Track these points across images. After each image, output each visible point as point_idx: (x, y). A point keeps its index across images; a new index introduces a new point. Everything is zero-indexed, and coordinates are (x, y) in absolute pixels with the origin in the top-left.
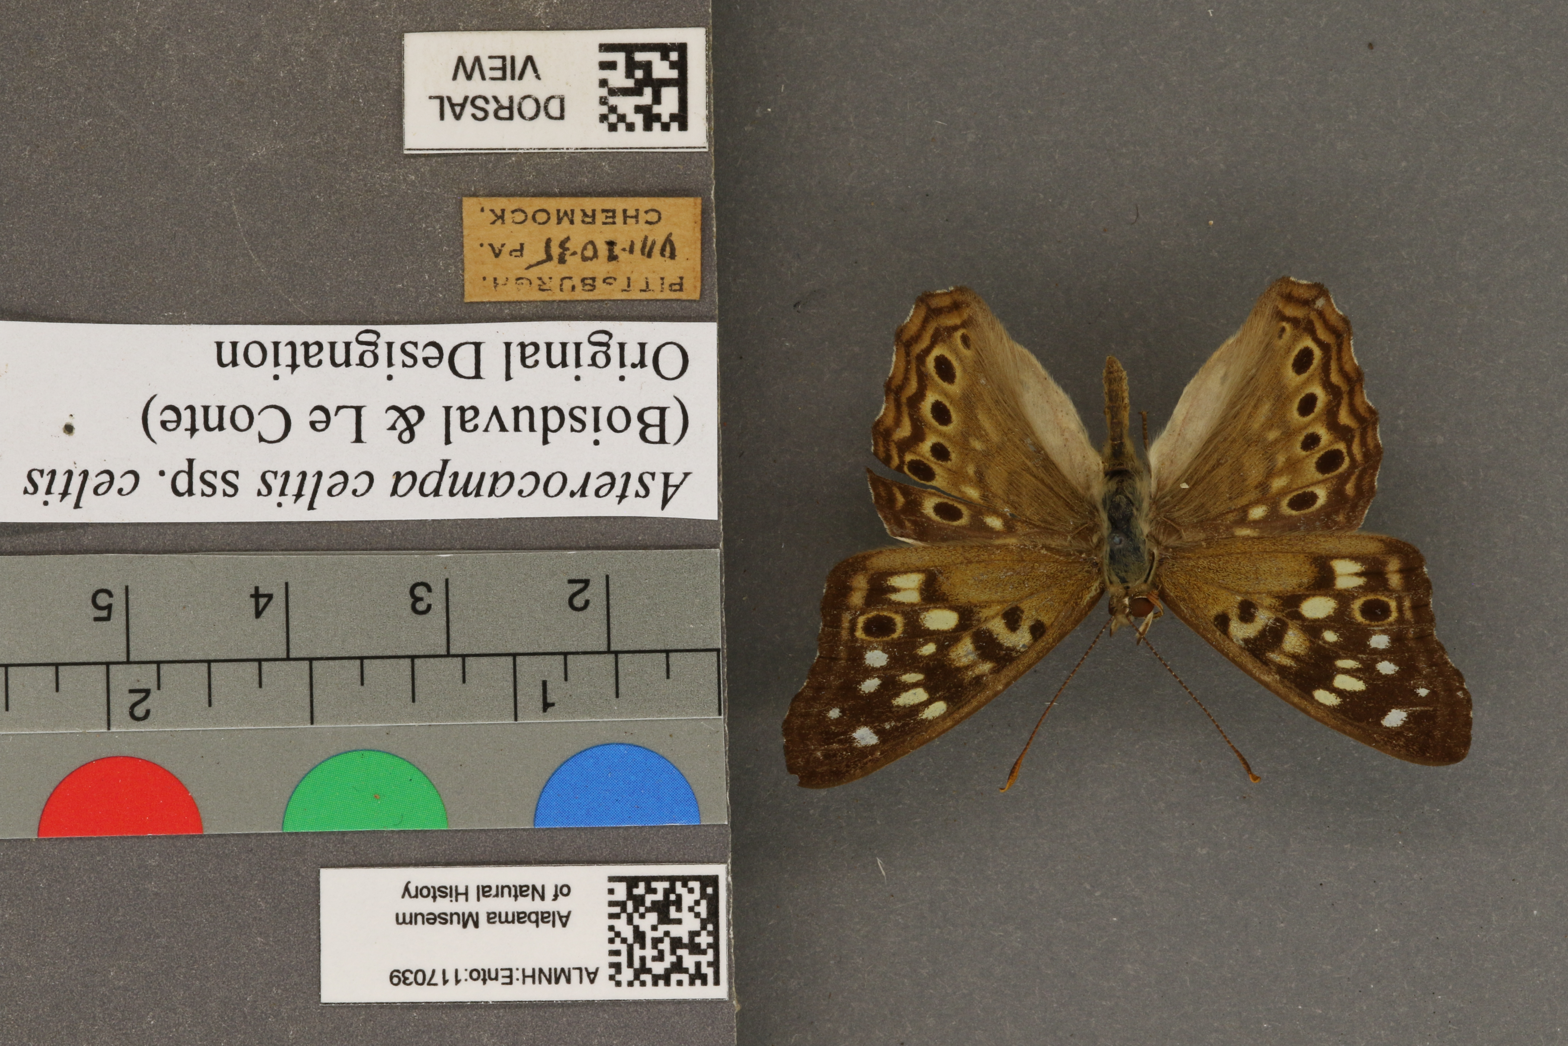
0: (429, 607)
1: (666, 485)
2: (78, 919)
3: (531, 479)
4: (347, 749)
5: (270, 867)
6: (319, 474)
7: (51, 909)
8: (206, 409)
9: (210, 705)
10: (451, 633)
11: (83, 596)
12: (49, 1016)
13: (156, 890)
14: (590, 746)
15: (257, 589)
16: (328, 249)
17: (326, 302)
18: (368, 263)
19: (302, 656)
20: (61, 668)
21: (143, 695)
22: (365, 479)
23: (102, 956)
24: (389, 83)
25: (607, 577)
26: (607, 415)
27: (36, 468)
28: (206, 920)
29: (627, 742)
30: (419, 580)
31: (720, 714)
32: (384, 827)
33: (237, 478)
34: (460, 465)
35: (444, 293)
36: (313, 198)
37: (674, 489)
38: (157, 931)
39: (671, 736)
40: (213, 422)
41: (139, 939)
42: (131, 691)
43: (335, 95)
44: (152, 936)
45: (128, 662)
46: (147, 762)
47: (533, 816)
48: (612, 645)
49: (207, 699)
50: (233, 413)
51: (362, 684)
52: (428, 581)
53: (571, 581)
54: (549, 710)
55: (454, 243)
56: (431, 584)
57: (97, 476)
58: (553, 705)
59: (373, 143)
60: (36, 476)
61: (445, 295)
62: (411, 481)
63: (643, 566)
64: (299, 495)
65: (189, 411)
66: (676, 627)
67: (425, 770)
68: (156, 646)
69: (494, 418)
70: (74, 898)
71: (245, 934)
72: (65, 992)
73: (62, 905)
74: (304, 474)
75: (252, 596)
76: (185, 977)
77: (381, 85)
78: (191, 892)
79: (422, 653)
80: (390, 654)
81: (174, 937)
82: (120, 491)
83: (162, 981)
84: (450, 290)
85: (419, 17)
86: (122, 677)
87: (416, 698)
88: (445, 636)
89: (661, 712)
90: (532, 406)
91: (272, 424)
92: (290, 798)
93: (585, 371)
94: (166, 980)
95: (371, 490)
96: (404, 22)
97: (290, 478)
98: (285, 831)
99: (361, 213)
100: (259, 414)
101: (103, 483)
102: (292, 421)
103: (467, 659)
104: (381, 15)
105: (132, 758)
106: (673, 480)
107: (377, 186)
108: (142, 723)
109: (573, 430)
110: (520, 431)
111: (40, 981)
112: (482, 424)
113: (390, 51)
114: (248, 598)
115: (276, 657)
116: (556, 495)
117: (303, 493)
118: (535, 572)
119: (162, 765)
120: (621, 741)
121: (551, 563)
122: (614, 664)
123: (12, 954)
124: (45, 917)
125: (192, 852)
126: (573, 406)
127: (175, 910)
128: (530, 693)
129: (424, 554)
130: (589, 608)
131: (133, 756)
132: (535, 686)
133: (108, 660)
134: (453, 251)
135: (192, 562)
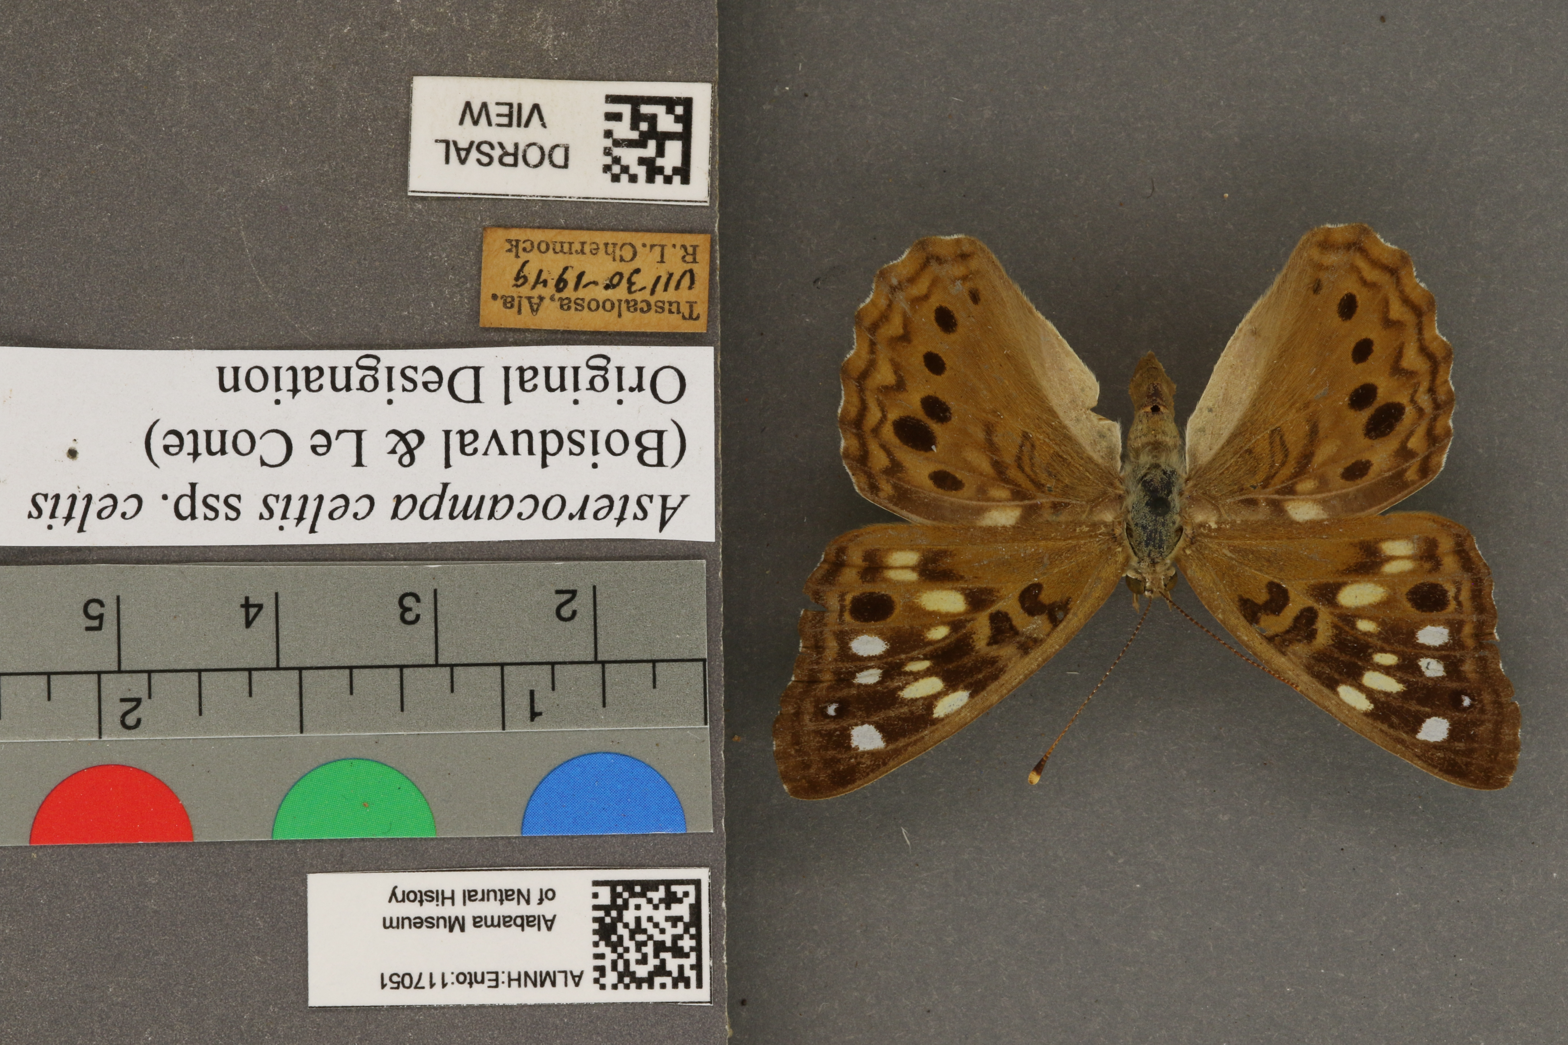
0: (418, 617)
1: (664, 508)
2: (77, 935)
3: (530, 502)
4: (337, 757)
5: (268, 886)
6: (321, 498)
7: (51, 925)
8: (208, 433)
9: (200, 714)
10: (439, 643)
11: (75, 606)
12: (47, 1031)
13: (156, 908)
14: (578, 755)
15: (247, 599)
16: (334, 276)
17: (332, 328)
18: (374, 291)
19: (291, 665)
20: (53, 677)
21: (134, 704)
22: (366, 502)
23: (101, 972)
24: (397, 112)
25: (594, 587)
26: (605, 438)
27: (40, 492)
28: (205, 938)
29: (613, 751)
30: (408, 590)
31: (706, 724)
32: (373, 835)
33: (240, 501)
34: (460, 488)
35: (449, 321)
36: (321, 225)
37: (672, 511)
38: (156, 948)
39: (657, 745)
40: (216, 446)
41: (138, 956)
42: (122, 700)
43: (344, 124)
44: (151, 953)
45: (119, 671)
46: (139, 770)
47: (521, 825)
48: (599, 655)
49: (198, 708)
50: (235, 437)
51: (351, 693)
52: (416, 591)
53: (558, 592)
54: (537, 719)
55: (459, 272)
56: (420, 595)
57: (100, 500)
58: (540, 714)
59: (381, 171)
60: (40, 500)
61: (450, 324)
62: (412, 504)
63: (630, 577)
64: (300, 519)
65: (191, 436)
66: (662, 636)
67: (414, 778)
68: (147, 655)
69: (493, 441)
70: (74, 914)
71: (243, 952)
72: (63, 1007)
73: (62, 921)
74: (305, 498)
75: (242, 606)
76: (183, 994)
77: (389, 114)
78: (190, 910)
79: (411, 663)
80: (379, 664)
81: (172, 954)
82: (123, 515)
83: (160, 998)
84: (455, 318)
85: (428, 48)
86: (115, 687)
87: (405, 707)
88: (433, 646)
89: (647, 721)
90: (531, 430)
91: (273, 448)
92: (280, 806)
93: (584, 395)
94: (164, 997)
95: (372, 514)
96: (413, 52)
97: (292, 502)
98: (274, 839)
99: (368, 241)
100: (261, 438)
101: (106, 507)
102: (293, 446)
103: (455, 669)
104: (391, 45)
105: (123, 766)
106: (671, 503)
107: (384, 214)
108: (133, 731)
109: (571, 453)
110: (519, 454)
111: (39, 996)
112: (482, 447)
113: (399, 81)
114: (238, 608)
115: (266, 666)
116: (555, 518)
117: (304, 517)
118: (522, 582)
119: (153, 774)
120: (607, 750)
121: (539, 574)
122: (601, 674)
123: (12, 969)
124: (45, 932)
125: (191, 871)
126: (572, 429)
127: (174, 928)
128: (518, 703)
129: (413, 565)
130: (576, 619)
131: (124, 764)
132: (523, 696)
133: (99, 669)
134: (458, 280)
135: (182, 573)
